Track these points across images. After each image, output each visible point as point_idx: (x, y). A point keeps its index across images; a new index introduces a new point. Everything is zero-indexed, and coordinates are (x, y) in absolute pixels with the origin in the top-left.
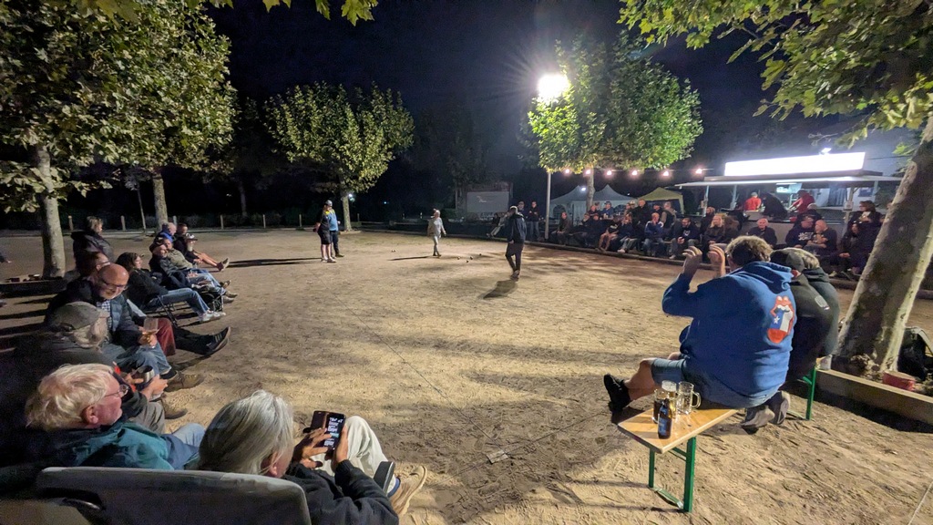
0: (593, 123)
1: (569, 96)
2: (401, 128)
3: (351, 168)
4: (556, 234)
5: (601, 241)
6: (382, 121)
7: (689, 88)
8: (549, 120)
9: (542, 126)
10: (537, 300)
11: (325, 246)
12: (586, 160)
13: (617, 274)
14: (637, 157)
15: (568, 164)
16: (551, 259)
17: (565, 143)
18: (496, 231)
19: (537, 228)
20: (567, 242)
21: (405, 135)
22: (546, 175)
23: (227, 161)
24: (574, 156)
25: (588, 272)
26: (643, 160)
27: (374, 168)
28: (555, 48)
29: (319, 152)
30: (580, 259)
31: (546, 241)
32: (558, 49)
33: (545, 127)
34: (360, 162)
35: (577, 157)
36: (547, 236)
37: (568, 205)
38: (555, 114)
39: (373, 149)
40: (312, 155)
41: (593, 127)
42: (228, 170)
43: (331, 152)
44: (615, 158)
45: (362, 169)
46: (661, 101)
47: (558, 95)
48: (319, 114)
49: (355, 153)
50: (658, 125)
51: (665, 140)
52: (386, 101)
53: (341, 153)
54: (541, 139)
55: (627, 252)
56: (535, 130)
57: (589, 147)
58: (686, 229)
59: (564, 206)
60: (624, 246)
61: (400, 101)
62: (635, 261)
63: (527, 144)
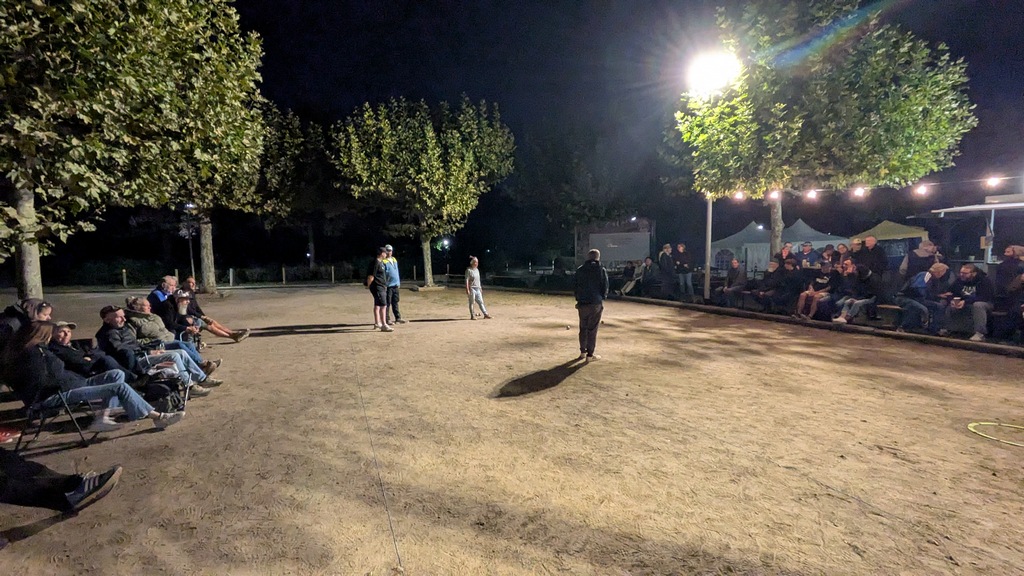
0: (782, 120)
1: (740, 83)
2: (497, 150)
3: (429, 203)
4: (722, 291)
5: (801, 303)
6: (473, 141)
7: (946, 57)
8: (707, 122)
9: (696, 131)
10: (693, 412)
11: (378, 308)
12: (771, 177)
13: (839, 362)
14: (859, 169)
15: (740, 184)
16: (718, 332)
17: (735, 153)
18: (629, 286)
19: (690, 283)
20: (740, 304)
21: (503, 158)
22: (705, 204)
23: (282, 200)
24: (750, 172)
25: (785, 358)
26: (870, 172)
27: (460, 203)
28: (716, 19)
29: (391, 184)
30: (767, 333)
31: (707, 302)
32: (720, 20)
33: (702, 132)
34: (442, 195)
35: (754, 173)
36: (707, 295)
37: (739, 248)
38: (717, 110)
39: (460, 177)
40: (382, 188)
41: (781, 125)
42: (285, 211)
43: (406, 183)
44: (820, 171)
45: (443, 204)
46: (896, 80)
47: (723, 84)
48: (392, 135)
49: (436, 183)
50: (896, 116)
51: (910, 139)
52: (479, 115)
53: (417, 184)
54: (696, 149)
55: (849, 321)
56: (686, 137)
57: (774, 157)
58: (969, 283)
59: (733, 251)
60: (844, 312)
61: (497, 115)
62: (868, 337)
63: (675, 161)
